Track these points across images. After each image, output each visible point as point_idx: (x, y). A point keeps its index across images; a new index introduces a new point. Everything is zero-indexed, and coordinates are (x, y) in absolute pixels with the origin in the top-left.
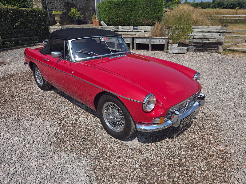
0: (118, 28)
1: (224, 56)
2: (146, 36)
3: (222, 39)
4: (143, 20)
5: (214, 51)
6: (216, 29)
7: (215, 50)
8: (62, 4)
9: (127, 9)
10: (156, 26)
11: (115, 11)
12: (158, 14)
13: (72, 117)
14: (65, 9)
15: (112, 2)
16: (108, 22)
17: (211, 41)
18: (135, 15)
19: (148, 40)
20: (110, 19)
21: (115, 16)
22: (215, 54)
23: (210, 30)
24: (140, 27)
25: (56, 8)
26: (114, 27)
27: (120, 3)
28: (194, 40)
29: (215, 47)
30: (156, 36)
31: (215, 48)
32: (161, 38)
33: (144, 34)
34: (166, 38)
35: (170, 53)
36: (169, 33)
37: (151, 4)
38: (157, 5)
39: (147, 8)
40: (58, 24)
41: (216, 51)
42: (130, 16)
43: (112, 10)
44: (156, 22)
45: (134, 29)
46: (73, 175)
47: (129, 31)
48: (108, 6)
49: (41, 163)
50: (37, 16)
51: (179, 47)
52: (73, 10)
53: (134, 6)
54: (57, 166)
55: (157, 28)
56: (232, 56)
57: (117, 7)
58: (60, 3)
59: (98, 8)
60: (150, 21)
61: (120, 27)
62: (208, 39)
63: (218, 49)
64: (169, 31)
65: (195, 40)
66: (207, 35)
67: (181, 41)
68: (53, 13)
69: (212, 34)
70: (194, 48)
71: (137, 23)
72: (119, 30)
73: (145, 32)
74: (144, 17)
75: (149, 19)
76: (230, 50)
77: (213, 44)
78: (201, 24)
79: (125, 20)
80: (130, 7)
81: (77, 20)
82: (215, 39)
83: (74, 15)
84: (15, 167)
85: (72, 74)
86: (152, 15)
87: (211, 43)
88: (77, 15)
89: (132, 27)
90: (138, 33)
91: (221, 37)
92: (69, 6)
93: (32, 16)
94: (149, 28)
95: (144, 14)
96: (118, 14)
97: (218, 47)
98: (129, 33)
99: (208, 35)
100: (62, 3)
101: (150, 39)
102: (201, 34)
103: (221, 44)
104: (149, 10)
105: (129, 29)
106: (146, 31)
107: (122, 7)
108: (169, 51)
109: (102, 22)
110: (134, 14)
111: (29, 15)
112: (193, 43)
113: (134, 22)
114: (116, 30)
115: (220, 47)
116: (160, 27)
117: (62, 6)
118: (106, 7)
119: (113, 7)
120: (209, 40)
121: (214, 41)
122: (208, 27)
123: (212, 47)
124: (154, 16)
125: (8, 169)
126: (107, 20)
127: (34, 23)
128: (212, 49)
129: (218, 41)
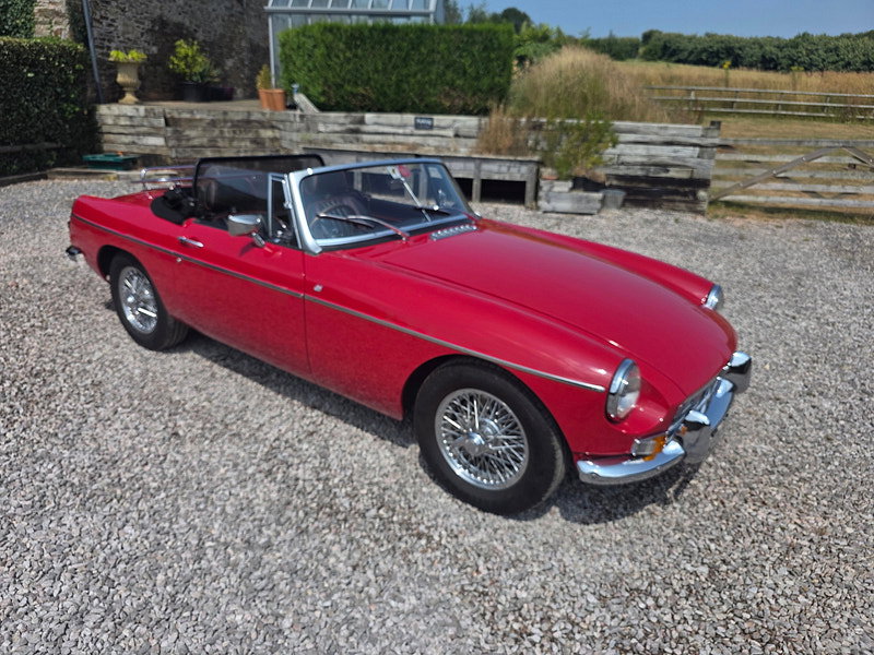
0: (362, 121)
1: (716, 223)
2: (463, 152)
3: (707, 168)
4: (447, 95)
5: (683, 206)
6: (687, 133)
7: (684, 202)
8: (142, 26)
9: (391, 57)
10: (495, 117)
11: (348, 60)
12: (497, 79)
13: (305, 446)
14: (154, 44)
15: (339, 29)
16: (322, 99)
17: (673, 173)
18: (419, 76)
19: (471, 166)
20: (329, 87)
21: (348, 77)
22: (688, 218)
23: (669, 139)
24: (439, 119)
25: (122, 39)
26: (346, 117)
27: (366, 33)
28: (617, 169)
29: (685, 194)
30: (498, 152)
31: (687, 196)
32: (515, 161)
33: (452, 143)
34: (530, 162)
35: (545, 212)
36: (537, 143)
37: (474, 43)
38: (496, 46)
39: (461, 56)
40: (129, 97)
41: (691, 205)
42: (401, 81)
43: (338, 57)
44: (492, 103)
45: (417, 126)
46: (393, 645)
47: (401, 131)
48: (323, 41)
49: (265, 611)
50: (54, 67)
51: (575, 193)
52: (183, 48)
53: (415, 47)
54: (328, 620)
55: (500, 127)
56: (739, 222)
57: (357, 47)
58: (137, 22)
59: (283, 45)
60: (471, 101)
61: (369, 117)
62: (665, 167)
63: (696, 200)
64: (540, 137)
65: (622, 171)
66: (660, 153)
67: (580, 171)
68: (111, 59)
69: (675, 152)
70: (620, 195)
71: (426, 106)
72: (364, 128)
73: (457, 136)
74: (452, 86)
75: (470, 94)
76: (728, 204)
77: (681, 182)
78: (638, 117)
79: (385, 94)
80: (400, 49)
81: (197, 86)
82: (685, 167)
83: (188, 66)
84: (175, 635)
85: (316, 294)
86: (477, 78)
87: (672, 181)
88: (198, 69)
89: (409, 118)
90: (432, 141)
91: (705, 161)
92: (165, 33)
93: (33, 66)
94: (469, 122)
95: (450, 75)
96: (357, 70)
97: (694, 194)
98: (401, 139)
99: (665, 153)
100: (143, 24)
101: (478, 162)
102: (641, 150)
103: (704, 184)
104: (467, 62)
105: (399, 126)
106: (461, 133)
107: (373, 48)
108: (543, 204)
109: (300, 98)
110: (416, 74)
111: (24, 65)
112: (618, 177)
113: (414, 103)
114: (352, 126)
115: (702, 194)
116: (508, 121)
117: (142, 34)
118: (315, 46)
119: (342, 46)
120: (668, 171)
121: (684, 175)
122: (661, 128)
123: (676, 193)
124: (485, 82)
125: (154, 642)
126: (320, 90)
127: (42, 95)
128: (678, 198)
129: (696, 176)
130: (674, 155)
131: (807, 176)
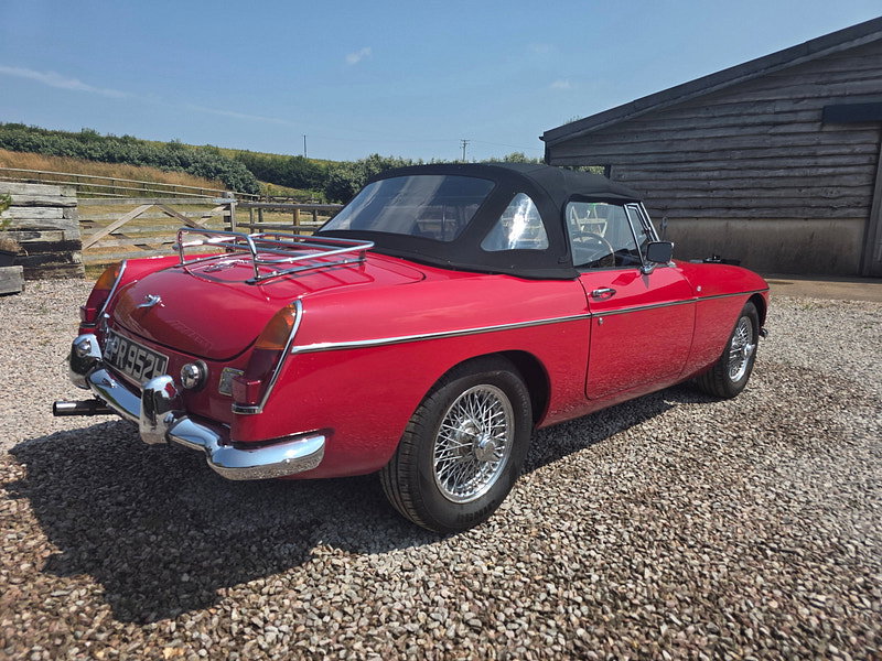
3: (74, 229)
5: (63, 272)
6: (46, 193)
7: (63, 267)
17: (44, 237)
23: (31, 199)
29: (62, 259)
31: (63, 261)
41: (70, 270)
62: (34, 231)
63: (73, 264)
66: (26, 216)
69: (40, 213)
77: (54, 246)
82: (54, 229)
87: (45, 245)
91: (71, 222)
97: (71, 259)
99: (30, 216)
103: (76, 245)
115: (76, 256)
120: (39, 236)
121: (55, 238)
123: (54, 259)
128: (56, 264)
129: (67, 238)
130: (38, 216)
131: (137, 230)
